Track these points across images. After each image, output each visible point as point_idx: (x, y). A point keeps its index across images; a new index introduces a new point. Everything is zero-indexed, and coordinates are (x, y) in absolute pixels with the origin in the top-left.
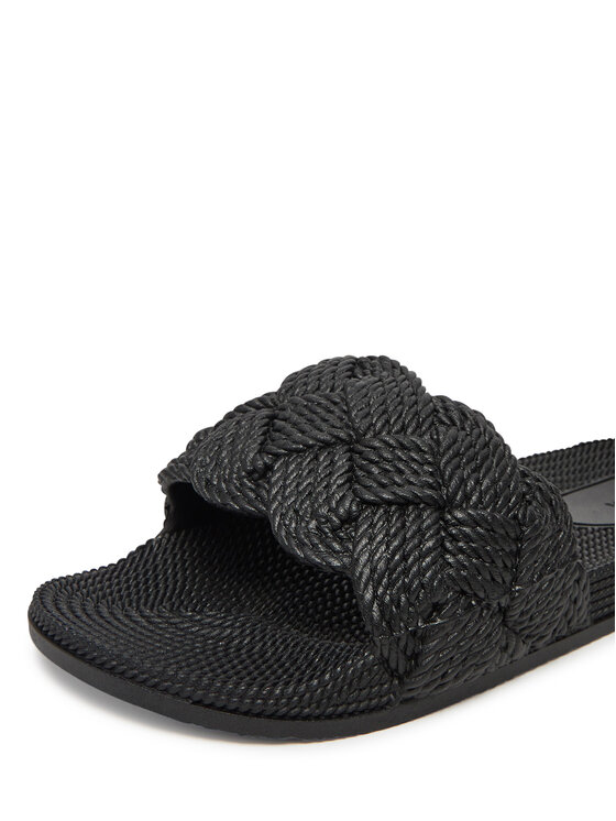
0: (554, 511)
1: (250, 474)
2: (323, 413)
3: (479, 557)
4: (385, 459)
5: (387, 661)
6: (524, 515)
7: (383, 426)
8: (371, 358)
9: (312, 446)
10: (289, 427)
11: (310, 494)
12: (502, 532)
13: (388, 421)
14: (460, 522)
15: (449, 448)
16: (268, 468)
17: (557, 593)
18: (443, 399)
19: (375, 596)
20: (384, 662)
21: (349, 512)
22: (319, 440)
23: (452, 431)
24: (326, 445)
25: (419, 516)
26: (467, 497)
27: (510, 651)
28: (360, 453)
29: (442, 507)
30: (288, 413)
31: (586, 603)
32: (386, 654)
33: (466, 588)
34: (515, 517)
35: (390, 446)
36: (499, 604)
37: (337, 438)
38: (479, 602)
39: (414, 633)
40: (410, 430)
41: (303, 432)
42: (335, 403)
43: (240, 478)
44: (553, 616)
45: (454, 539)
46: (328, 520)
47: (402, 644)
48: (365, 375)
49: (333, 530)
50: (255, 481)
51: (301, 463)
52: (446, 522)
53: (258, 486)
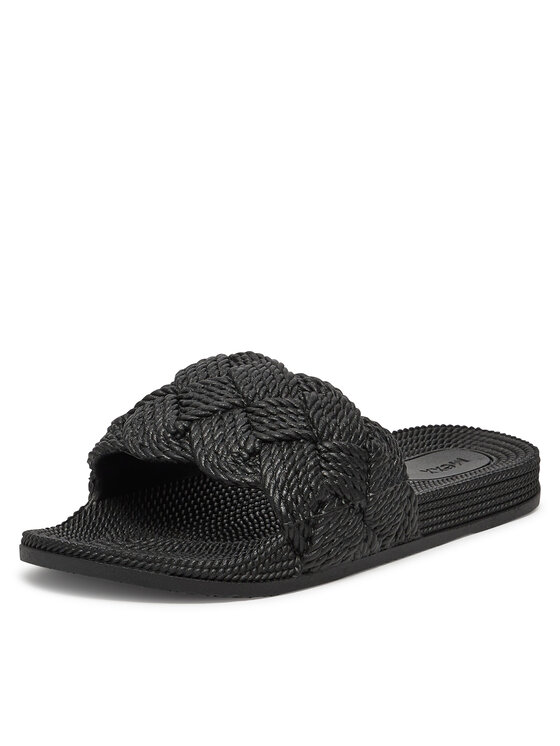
0: (389, 445)
1: (174, 435)
2: (219, 391)
3: (344, 472)
4: (271, 414)
5: (293, 541)
6: (370, 446)
7: (265, 393)
8: (240, 354)
9: (216, 411)
10: (195, 402)
11: (223, 440)
12: (357, 456)
13: (267, 391)
14: (329, 450)
15: (313, 404)
16: (187, 429)
17: (397, 503)
18: (301, 376)
19: (281, 498)
20: (290, 542)
21: (254, 448)
22: (221, 407)
23: (313, 393)
24: (226, 409)
25: (301, 447)
26: (331, 435)
27: (369, 542)
28: (252, 412)
29: (315, 441)
30: (191, 394)
31: (416, 518)
32: (291, 537)
33: (338, 492)
34: (364, 447)
35: (273, 405)
36: (360, 505)
37: (233, 404)
38: (347, 502)
39: (307, 522)
40: (284, 395)
41: (207, 404)
42: (225, 384)
43: (166, 439)
44: (395, 520)
45: (326, 461)
46: (240, 455)
47: (302, 529)
48: (239, 365)
49: (244, 461)
50: (177, 440)
51: (211, 423)
52: (319, 451)
53: (180, 442)
